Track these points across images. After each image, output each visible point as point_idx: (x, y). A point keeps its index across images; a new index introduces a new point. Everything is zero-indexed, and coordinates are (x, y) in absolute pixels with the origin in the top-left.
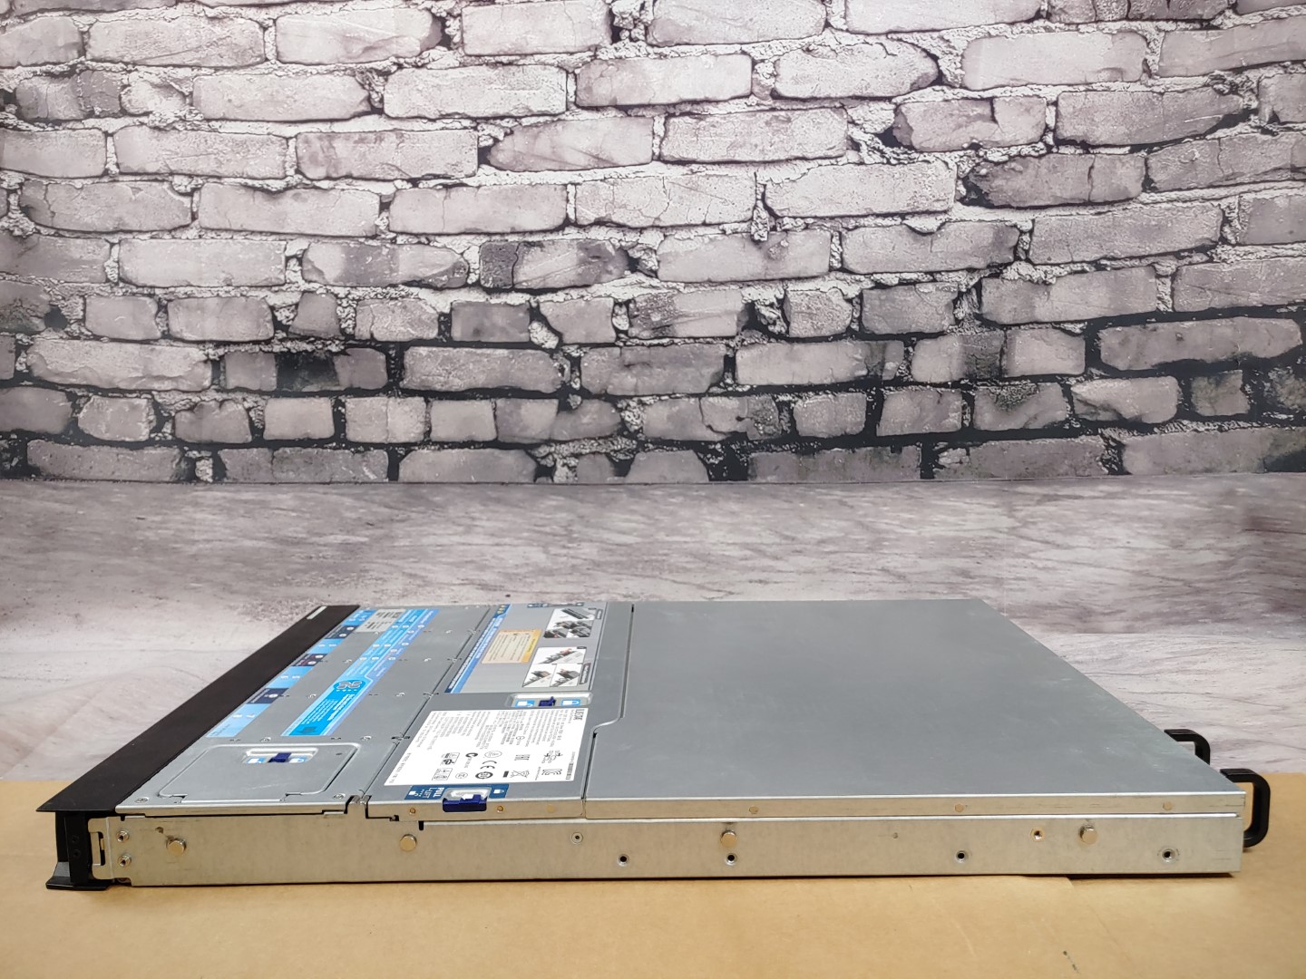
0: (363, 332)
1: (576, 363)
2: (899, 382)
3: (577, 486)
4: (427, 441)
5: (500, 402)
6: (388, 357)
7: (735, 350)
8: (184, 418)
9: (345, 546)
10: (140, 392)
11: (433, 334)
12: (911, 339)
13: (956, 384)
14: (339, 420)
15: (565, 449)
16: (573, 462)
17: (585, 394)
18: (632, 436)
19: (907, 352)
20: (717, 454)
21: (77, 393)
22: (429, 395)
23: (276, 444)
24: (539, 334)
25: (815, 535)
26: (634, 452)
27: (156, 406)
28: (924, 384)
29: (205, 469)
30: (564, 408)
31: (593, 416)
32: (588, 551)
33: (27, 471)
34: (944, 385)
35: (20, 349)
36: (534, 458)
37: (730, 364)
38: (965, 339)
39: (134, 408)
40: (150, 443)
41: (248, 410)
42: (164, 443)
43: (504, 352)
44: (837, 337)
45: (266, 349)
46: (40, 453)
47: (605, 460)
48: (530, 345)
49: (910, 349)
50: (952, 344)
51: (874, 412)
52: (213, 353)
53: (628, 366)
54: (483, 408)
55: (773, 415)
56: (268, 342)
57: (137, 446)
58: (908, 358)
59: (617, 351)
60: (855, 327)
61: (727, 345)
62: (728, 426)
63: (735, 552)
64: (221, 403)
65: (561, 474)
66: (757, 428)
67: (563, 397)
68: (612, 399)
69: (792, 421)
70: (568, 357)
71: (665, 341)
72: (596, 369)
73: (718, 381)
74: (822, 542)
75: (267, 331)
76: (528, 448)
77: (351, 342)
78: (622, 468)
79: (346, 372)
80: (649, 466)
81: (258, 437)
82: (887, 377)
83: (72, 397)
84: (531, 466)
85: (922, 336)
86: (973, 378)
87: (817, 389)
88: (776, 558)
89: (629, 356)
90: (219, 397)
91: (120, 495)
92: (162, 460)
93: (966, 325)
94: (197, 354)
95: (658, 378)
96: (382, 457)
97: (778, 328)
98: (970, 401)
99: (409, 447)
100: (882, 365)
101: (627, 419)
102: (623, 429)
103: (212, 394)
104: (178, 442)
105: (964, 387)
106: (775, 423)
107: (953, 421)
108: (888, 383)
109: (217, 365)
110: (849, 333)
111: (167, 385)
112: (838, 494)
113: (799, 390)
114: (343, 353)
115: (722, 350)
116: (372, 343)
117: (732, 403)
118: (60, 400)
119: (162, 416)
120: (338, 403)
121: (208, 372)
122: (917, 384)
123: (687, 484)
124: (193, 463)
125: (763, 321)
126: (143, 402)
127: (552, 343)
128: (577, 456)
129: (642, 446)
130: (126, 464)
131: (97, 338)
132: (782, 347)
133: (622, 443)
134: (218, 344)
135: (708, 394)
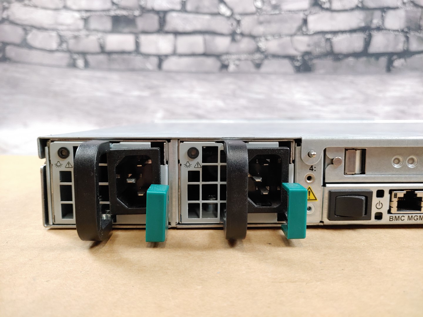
0: (149, 6)
1: (239, 22)
2: (379, 29)
3: (238, 73)
4: (174, 53)
5: (208, 37)
6: (160, 18)
7: (307, 16)
8: (72, 42)
9: (140, 97)
10: (53, 30)
11: (178, 7)
12: (384, 10)
13: (402, 31)
14: (137, 44)
15: (234, 57)
16: (237, 62)
17: (242, 35)
18: (262, 52)
19: (382, 16)
20: (298, 61)
21: (27, 28)
22: (177, 33)
23: (110, 53)
24: (223, 9)
25: (339, 96)
26: (262, 60)
27: (60, 36)
28: (389, 30)
29: (80, 62)
30: (234, 40)
31: (245, 44)
32: (243, 102)
33: (5, 59)
34: (398, 31)
35: (5, 9)
36: (221, 61)
37: (305, 22)
38: (407, 11)
39: (51, 36)
40: (57, 51)
41: (99, 39)
42: (63, 51)
43: (207, 17)
44: (352, 10)
45: (107, 13)
46: (10, 51)
47: (250, 63)
48: (218, 14)
49: (384, 14)
50: (401, 13)
51: (368, 43)
52: (85, 15)
53: (261, 23)
54: (199, 39)
55: (323, 43)
56: (109, 10)
57: (51, 51)
58: (383, 18)
59: (255, 17)
60: (360, 5)
61: (304, 14)
62: (303, 48)
63: (306, 103)
64: (87, 36)
65: (232, 68)
66: (316, 50)
67: (233, 35)
68: (253, 37)
69: (332, 47)
70: (235, 19)
71: (277, 12)
72: (247, 25)
73: (300, 29)
74: (343, 99)
75: (108, 5)
76: (218, 56)
77: (144, 10)
78: (258, 66)
79: (141, 24)
80: (269, 66)
81: (103, 50)
82: (373, 26)
83: (25, 29)
84: (218, 64)
85: (389, 8)
86: (409, 28)
87: (343, 32)
88: (323, 106)
89: (262, 18)
90: (87, 33)
91: (44, 71)
92: (62, 58)
93: (407, 5)
94: (77, 15)
95: (274, 28)
96: (155, 60)
97: (327, 6)
98: (407, 38)
99: (167, 56)
100: (371, 21)
101: (260, 47)
102: (258, 50)
103: (83, 33)
104: (69, 51)
105: (405, 32)
106: (324, 47)
107: (400, 47)
108: (374, 29)
109: (86, 20)
110: (357, 8)
111: (64, 27)
112: (350, 78)
113: (335, 33)
114: (140, 16)
115: (301, 15)
116: (153, 11)
117: (305, 39)
118: (20, 31)
119: (62, 40)
120: (137, 38)
121: (81, 24)
122: (386, 29)
123: (285, 74)
124: (75, 60)
125: (320, 3)
126: (54, 34)
127: (228, 13)
128: (239, 60)
129: (266, 57)
130: (47, 58)
131: (36, 7)
132: (327, 14)
133: (257, 56)
134: (87, 11)
135: (295, 34)
